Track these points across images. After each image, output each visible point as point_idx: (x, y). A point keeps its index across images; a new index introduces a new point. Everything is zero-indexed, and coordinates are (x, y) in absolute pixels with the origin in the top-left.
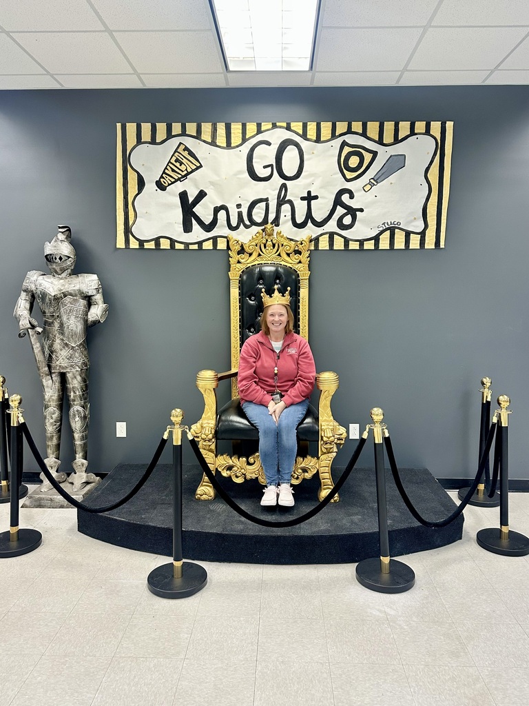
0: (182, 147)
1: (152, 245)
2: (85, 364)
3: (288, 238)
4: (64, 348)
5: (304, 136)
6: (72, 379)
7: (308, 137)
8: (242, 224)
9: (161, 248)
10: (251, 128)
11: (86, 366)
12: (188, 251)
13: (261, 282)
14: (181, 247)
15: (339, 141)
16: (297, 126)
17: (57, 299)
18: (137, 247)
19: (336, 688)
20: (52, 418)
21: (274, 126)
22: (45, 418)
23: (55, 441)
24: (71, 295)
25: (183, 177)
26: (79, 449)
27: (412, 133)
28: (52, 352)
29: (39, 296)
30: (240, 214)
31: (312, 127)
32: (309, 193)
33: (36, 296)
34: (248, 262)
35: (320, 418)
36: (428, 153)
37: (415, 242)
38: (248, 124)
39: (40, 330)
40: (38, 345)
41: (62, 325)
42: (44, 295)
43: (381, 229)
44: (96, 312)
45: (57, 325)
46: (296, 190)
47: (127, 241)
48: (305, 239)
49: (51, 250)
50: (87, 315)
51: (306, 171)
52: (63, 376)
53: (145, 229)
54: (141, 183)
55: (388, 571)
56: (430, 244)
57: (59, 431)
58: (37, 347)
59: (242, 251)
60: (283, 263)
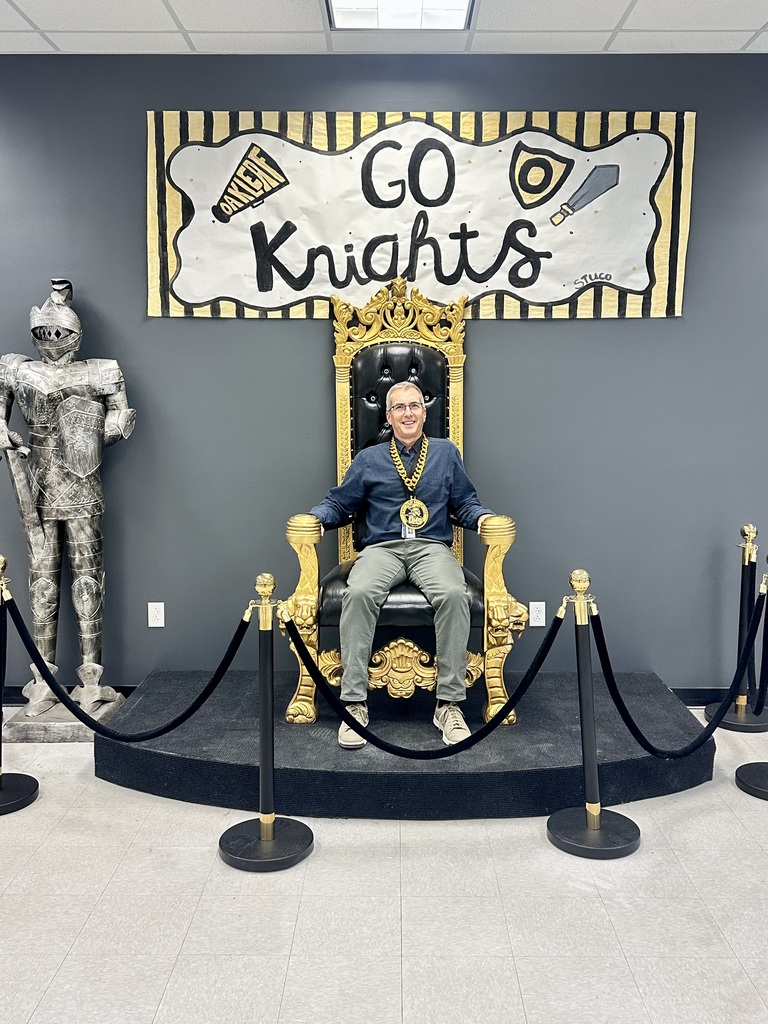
0: (256, 151)
1: (206, 312)
2: (97, 506)
3: (430, 301)
4: (64, 480)
5: (455, 134)
6: (78, 531)
7: (462, 135)
8: (354, 278)
9: (221, 316)
10: (369, 120)
11: (100, 510)
12: (266, 322)
13: (386, 371)
14: (255, 314)
15: (512, 142)
16: (444, 118)
17: (52, 401)
18: (182, 315)
19: (525, 990)
20: (43, 595)
21: (407, 117)
22: (32, 595)
23: (48, 634)
24: (75, 393)
25: (257, 200)
26: (88, 647)
27: (630, 130)
28: (44, 487)
29: (21, 396)
30: (351, 262)
31: (467, 121)
32: (463, 226)
33: (17, 395)
34: (363, 339)
35: (486, 590)
36: (655, 163)
37: (634, 307)
38: (363, 114)
39: (25, 451)
40: (22, 475)
41: (61, 444)
42: (30, 395)
43: (580, 285)
44: (117, 422)
45: (51, 443)
46: (442, 222)
47: (165, 305)
48: (457, 303)
49: (42, 320)
50: (103, 427)
51: (458, 192)
52: (62, 527)
53: (195, 285)
54: (188, 210)
55: (597, 826)
56: (658, 310)
57: (55, 617)
58: (20, 478)
59: (354, 321)
60: (421, 341)
